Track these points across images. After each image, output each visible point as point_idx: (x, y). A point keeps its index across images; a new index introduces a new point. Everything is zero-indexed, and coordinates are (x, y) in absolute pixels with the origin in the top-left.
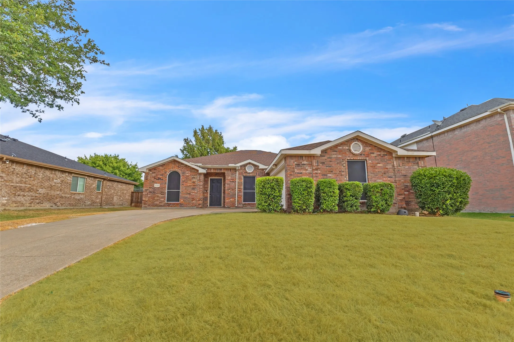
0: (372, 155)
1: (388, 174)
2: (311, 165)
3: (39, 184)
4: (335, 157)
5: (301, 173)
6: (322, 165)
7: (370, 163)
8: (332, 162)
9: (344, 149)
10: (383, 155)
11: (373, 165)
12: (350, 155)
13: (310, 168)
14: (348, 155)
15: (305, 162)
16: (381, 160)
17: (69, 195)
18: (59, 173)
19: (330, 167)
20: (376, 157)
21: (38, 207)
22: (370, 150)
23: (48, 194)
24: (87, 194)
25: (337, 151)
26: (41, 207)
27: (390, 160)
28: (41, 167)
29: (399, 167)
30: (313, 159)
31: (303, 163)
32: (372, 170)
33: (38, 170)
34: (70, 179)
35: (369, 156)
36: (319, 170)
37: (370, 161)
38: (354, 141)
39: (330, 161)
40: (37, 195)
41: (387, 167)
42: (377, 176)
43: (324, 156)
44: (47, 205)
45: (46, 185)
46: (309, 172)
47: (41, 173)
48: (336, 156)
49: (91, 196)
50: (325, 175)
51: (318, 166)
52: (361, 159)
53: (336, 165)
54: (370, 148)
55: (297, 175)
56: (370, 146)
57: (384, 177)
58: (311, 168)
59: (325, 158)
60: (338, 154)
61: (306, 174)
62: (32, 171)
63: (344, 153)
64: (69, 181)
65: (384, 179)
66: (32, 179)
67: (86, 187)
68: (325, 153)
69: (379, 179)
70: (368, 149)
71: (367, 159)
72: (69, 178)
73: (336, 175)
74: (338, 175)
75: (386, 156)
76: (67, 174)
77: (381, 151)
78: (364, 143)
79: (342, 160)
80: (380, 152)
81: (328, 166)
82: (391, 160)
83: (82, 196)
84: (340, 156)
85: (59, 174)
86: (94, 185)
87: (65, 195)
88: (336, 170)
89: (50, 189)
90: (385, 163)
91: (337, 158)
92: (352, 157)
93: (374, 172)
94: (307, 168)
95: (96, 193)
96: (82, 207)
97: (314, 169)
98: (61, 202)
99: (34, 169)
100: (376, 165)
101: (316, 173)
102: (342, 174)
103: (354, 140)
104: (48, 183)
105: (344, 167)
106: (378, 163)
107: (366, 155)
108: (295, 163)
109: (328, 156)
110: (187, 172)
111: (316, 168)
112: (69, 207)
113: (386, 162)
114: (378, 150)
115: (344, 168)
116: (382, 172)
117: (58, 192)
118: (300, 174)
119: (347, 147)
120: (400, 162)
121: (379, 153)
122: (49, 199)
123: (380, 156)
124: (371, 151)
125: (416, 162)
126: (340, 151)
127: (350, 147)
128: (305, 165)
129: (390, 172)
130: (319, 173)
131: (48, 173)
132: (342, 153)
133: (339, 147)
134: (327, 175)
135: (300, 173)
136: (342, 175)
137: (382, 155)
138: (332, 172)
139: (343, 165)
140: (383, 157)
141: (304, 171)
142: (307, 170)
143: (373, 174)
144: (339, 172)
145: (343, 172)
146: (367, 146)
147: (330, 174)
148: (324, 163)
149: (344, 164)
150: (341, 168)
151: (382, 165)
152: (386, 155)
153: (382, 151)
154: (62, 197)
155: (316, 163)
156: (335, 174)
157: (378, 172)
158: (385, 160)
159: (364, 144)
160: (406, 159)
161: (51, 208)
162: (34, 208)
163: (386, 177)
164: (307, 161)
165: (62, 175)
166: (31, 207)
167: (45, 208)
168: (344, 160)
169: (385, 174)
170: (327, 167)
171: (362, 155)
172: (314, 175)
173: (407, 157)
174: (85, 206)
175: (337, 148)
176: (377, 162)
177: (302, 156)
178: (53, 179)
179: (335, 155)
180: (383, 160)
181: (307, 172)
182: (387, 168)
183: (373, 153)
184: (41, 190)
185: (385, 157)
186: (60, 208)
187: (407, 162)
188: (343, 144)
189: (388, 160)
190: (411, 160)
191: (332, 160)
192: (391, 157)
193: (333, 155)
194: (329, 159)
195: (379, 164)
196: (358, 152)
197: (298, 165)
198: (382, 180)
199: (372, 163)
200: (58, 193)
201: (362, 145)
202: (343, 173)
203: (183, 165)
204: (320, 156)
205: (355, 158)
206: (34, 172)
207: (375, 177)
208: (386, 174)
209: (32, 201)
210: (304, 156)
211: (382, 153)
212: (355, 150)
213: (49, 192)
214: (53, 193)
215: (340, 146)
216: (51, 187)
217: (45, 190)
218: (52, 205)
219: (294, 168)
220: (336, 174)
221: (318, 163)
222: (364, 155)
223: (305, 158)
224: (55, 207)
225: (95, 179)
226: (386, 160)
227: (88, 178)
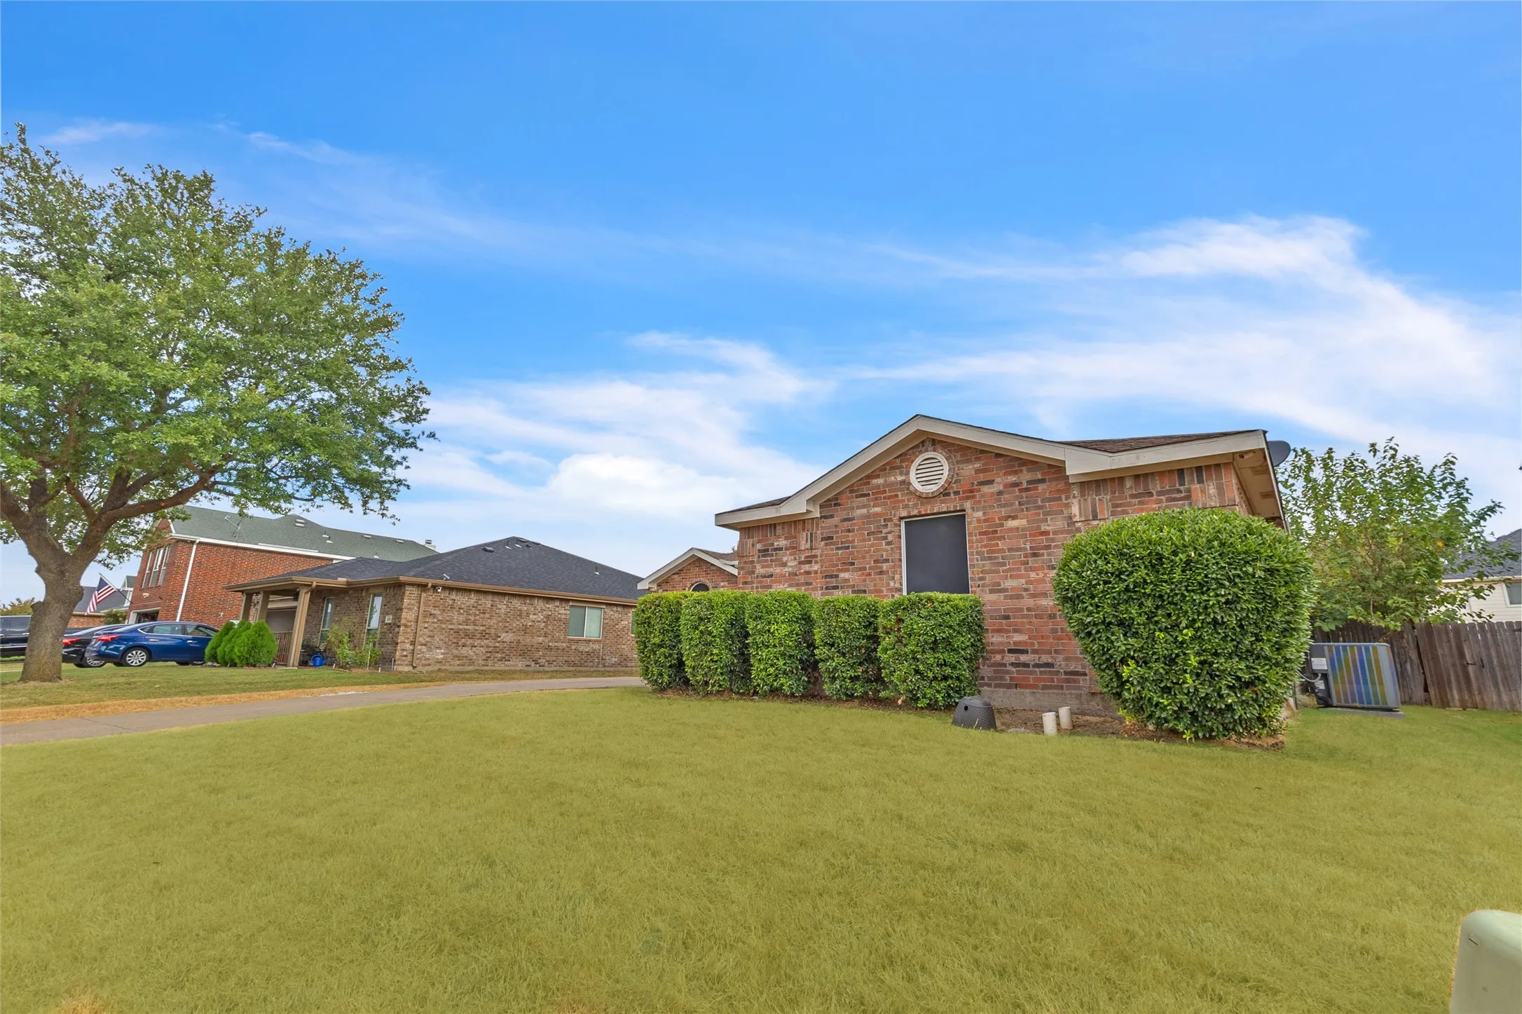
0: (986, 489)
1: (1049, 554)
2: (794, 548)
3: (501, 624)
4: (863, 517)
5: (771, 576)
6: (826, 545)
7: (979, 521)
8: (853, 531)
9: (892, 484)
10: (1029, 482)
11: (989, 527)
12: (909, 500)
13: (792, 557)
14: (904, 501)
15: (782, 543)
16: (1020, 504)
17: (564, 644)
18: (540, 601)
19: (848, 548)
20: (1000, 493)
21: (500, 666)
22: (978, 471)
23: (519, 642)
24: (607, 642)
25: (869, 495)
26: (507, 666)
27: (1060, 499)
28: (504, 594)
29: (1095, 523)
30: (801, 529)
31: (776, 544)
32: (985, 546)
33: (497, 599)
34: (565, 612)
35: (974, 497)
36: (816, 562)
37: (980, 514)
38: (921, 452)
39: (849, 531)
40: (497, 644)
41: (1044, 528)
42: (1004, 564)
43: (832, 516)
44: (518, 664)
45: (515, 625)
46: (790, 569)
47: (503, 606)
48: (864, 511)
49: (619, 647)
50: (831, 577)
51: (811, 549)
52: (945, 509)
53: (864, 540)
54: (977, 465)
55: (760, 582)
56: (978, 459)
57: (1032, 569)
58: (795, 559)
59: (836, 520)
60: (872, 504)
61: (781, 579)
62: (487, 602)
63: (889, 498)
64: (563, 616)
65: (1033, 575)
66: (487, 615)
67: (607, 628)
68: (835, 505)
69: (1012, 577)
70: (969, 470)
71: (968, 505)
72: (563, 611)
73: (863, 574)
74: (870, 575)
75: (1041, 487)
76: (557, 603)
77: (1021, 471)
78: (956, 451)
79: (885, 520)
80: (1016, 472)
81: (841, 548)
82: (1063, 497)
83: (596, 646)
84: (878, 509)
85: (540, 604)
86: (623, 622)
87: (556, 644)
88: (864, 557)
89: (523, 633)
90: (1039, 514)
91: (868, 516)
92: (915, 506)
93: (993, 552)
94: (785, 559)
95: (629, 638)
96: (598, 669)
97: (803, 559)
98: (548, 658)
99: (490, 597)
100: (1002, 525)
101: (808, 573)
102: (881, 567)
103: (923, 446)
104: (518, 623)
105: (889, 543)
106: (1010, 517)
107: (964, 492)
108: (759, 546)
109: (844, 515)
110: (722, 584)
111: (806, 557)
112: (565, 668)
113: (1039, 507)
114: (1007, 467)
115: (889, 547)
116: (1026, 549)
117: (541, 639)
118: (769, 580)
119: (901, 474)
120: (1104, 500)
121: (1012, 479)
122: (524, 652)
123: (1016, 489)
124: (982, 477)
125: (1181, 492)
126: (879, 491)
127: (908, 473)
128: (781, 549)
129: (1056, 547)
130: (816, 572)
131: (516, 603)
132: (885, 498)
133: (875, 481)
134: (837, 576)
135: (769, 577)
136: (881, 573)
137: (1025, 486)
138: (853, 564)
139: (885, 538)
140: (1027, 490)
141: (778, 570)
142: (784, 565)
143: (990, 558)
144: (876, 561)
145: (887, 561)
146: (968, 461)
147: (848, 570)
148: (832, 538)
149: (889, 533)
150: (878, 550)
151: (1024, 522)
152: (1042, 481)
153: (1024, 468)
154: (549, 648)
155: (807, 541)
156: (860, 569)
157: (1010, 550)
158: (1036, 502)
159: (958, 455)
160: (1128, 483)
161: (527, 669)
162: (493, 668)
163: (1042, 568)
164: (786, 539)
165: (548, 606)
166: (487, 666)
167: (513, 668)
168: (891, 520)
169: (1035, 555)
170: (838, 549)
171: (948, 494)
172: (802, 579)
173: (1137, 477)
174: (604, 666)
175: (868, 483)
176: (1003, 512)
177: (775, 524)
178: (528, 615)
179: (864, 506)
180: (1028, 502)
181: (786, 569)
182: (1046, 533)
183: (991, 482)
184: (504, 635)
185: (1036, 489)
186: (547, 669)
187: (1133, 496)
188: (888, 468)
189: (1050, 500)
190: (1156, 486)
191: (855, 524)
192: (1061, 486)
193: (858, 508)
194: (846, 523)
195: (1014, 518)
196: (933, 488)
197: (764, 552)
198: (1023, 581)
199: (985, 521)
200: (540, 641)
201: (947, 459)
202: (885, 566)
203: (713, 568)
204: (821, 517)
205: (928, 509)
206: (490, 602)
207: (997, 572)
208: (1043, 555)
209: (489, 655)
210: (779, 524)
211: (1025, 476)
212: (928, 483)
213: (521, 638)
214: (528, 640)
215: (878, 477)
216: (525, 630)
217: (512, 635)
218: (528, 663)
219: (752, 562)
220: (865, 569)
221: (811, 541)
222: (956, 493)
223: (783, 528)
224: (534, 667)
225: (626, 610)
226: (1043, 501)
227: (609, 607)
